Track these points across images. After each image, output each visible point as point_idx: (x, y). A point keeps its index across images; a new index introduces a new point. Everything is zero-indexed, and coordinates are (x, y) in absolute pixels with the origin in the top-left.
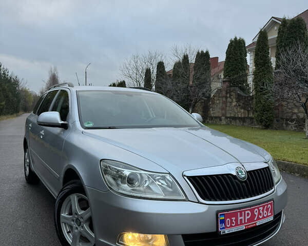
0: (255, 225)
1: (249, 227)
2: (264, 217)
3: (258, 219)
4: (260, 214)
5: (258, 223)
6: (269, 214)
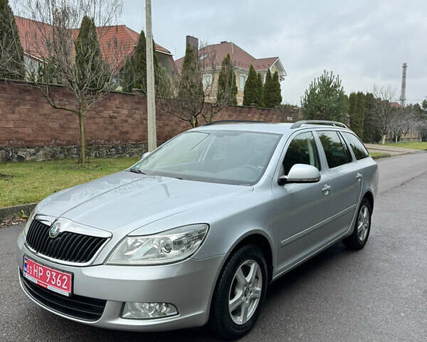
0: (45, 286)
1: (41, 284)
2: (55, 285)
3: (50, 283)
4: (51, 278)
5: (50, 287)
6: (63, 286)
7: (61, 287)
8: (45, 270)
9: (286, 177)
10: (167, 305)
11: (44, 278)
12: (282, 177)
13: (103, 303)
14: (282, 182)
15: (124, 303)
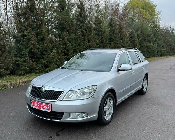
1: (39, 109)
2: (45, 109)
3: (42, 108)
4: (43, 106)
5: (42, 110)
6: (48, 109)
7: (47, 109)
8: (40, 104)
9: (120, 69)
10: (84, 113)
11: (40, 106)
12: (118, 69)
13: (63, 113)
14: (119, 70)
15: (70, 113)
